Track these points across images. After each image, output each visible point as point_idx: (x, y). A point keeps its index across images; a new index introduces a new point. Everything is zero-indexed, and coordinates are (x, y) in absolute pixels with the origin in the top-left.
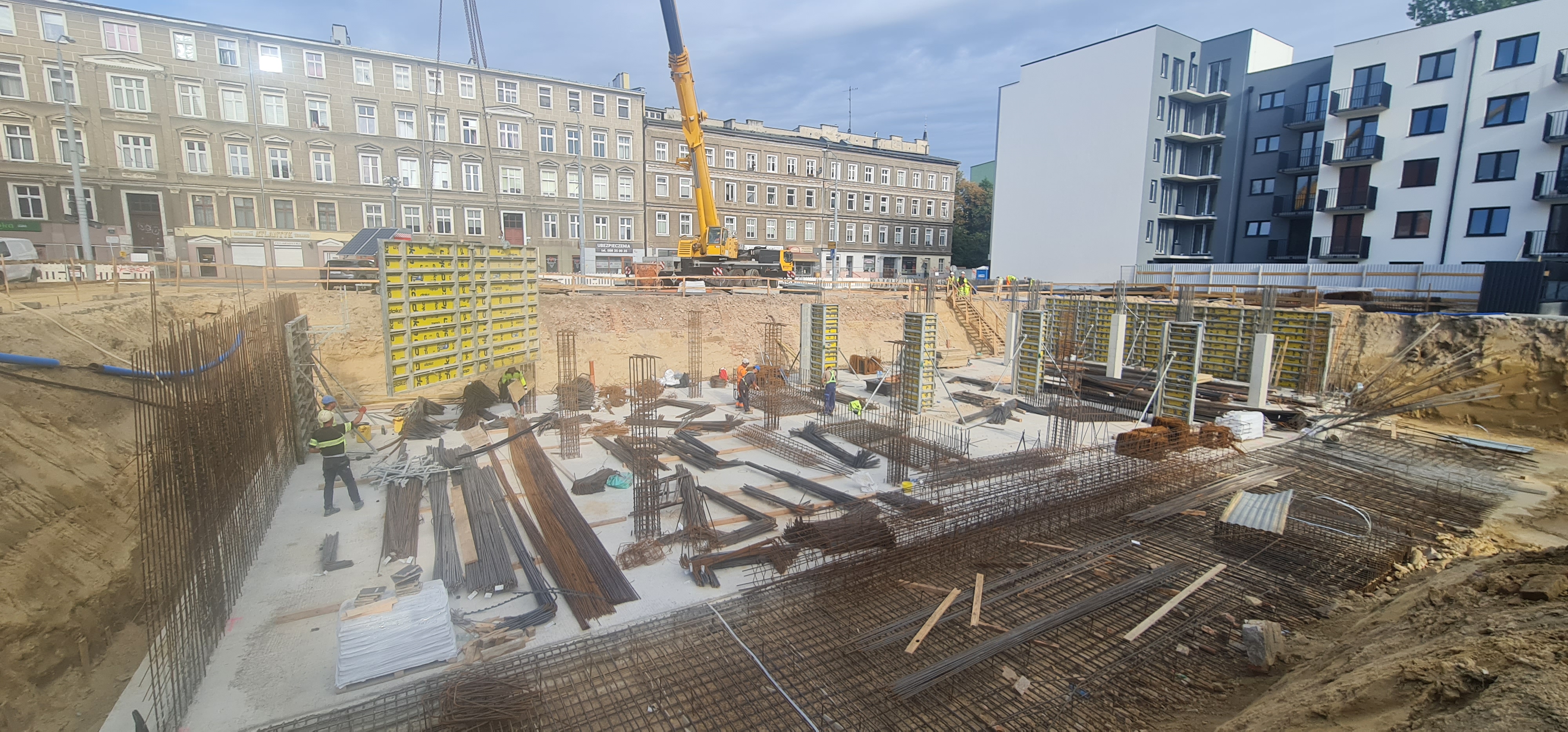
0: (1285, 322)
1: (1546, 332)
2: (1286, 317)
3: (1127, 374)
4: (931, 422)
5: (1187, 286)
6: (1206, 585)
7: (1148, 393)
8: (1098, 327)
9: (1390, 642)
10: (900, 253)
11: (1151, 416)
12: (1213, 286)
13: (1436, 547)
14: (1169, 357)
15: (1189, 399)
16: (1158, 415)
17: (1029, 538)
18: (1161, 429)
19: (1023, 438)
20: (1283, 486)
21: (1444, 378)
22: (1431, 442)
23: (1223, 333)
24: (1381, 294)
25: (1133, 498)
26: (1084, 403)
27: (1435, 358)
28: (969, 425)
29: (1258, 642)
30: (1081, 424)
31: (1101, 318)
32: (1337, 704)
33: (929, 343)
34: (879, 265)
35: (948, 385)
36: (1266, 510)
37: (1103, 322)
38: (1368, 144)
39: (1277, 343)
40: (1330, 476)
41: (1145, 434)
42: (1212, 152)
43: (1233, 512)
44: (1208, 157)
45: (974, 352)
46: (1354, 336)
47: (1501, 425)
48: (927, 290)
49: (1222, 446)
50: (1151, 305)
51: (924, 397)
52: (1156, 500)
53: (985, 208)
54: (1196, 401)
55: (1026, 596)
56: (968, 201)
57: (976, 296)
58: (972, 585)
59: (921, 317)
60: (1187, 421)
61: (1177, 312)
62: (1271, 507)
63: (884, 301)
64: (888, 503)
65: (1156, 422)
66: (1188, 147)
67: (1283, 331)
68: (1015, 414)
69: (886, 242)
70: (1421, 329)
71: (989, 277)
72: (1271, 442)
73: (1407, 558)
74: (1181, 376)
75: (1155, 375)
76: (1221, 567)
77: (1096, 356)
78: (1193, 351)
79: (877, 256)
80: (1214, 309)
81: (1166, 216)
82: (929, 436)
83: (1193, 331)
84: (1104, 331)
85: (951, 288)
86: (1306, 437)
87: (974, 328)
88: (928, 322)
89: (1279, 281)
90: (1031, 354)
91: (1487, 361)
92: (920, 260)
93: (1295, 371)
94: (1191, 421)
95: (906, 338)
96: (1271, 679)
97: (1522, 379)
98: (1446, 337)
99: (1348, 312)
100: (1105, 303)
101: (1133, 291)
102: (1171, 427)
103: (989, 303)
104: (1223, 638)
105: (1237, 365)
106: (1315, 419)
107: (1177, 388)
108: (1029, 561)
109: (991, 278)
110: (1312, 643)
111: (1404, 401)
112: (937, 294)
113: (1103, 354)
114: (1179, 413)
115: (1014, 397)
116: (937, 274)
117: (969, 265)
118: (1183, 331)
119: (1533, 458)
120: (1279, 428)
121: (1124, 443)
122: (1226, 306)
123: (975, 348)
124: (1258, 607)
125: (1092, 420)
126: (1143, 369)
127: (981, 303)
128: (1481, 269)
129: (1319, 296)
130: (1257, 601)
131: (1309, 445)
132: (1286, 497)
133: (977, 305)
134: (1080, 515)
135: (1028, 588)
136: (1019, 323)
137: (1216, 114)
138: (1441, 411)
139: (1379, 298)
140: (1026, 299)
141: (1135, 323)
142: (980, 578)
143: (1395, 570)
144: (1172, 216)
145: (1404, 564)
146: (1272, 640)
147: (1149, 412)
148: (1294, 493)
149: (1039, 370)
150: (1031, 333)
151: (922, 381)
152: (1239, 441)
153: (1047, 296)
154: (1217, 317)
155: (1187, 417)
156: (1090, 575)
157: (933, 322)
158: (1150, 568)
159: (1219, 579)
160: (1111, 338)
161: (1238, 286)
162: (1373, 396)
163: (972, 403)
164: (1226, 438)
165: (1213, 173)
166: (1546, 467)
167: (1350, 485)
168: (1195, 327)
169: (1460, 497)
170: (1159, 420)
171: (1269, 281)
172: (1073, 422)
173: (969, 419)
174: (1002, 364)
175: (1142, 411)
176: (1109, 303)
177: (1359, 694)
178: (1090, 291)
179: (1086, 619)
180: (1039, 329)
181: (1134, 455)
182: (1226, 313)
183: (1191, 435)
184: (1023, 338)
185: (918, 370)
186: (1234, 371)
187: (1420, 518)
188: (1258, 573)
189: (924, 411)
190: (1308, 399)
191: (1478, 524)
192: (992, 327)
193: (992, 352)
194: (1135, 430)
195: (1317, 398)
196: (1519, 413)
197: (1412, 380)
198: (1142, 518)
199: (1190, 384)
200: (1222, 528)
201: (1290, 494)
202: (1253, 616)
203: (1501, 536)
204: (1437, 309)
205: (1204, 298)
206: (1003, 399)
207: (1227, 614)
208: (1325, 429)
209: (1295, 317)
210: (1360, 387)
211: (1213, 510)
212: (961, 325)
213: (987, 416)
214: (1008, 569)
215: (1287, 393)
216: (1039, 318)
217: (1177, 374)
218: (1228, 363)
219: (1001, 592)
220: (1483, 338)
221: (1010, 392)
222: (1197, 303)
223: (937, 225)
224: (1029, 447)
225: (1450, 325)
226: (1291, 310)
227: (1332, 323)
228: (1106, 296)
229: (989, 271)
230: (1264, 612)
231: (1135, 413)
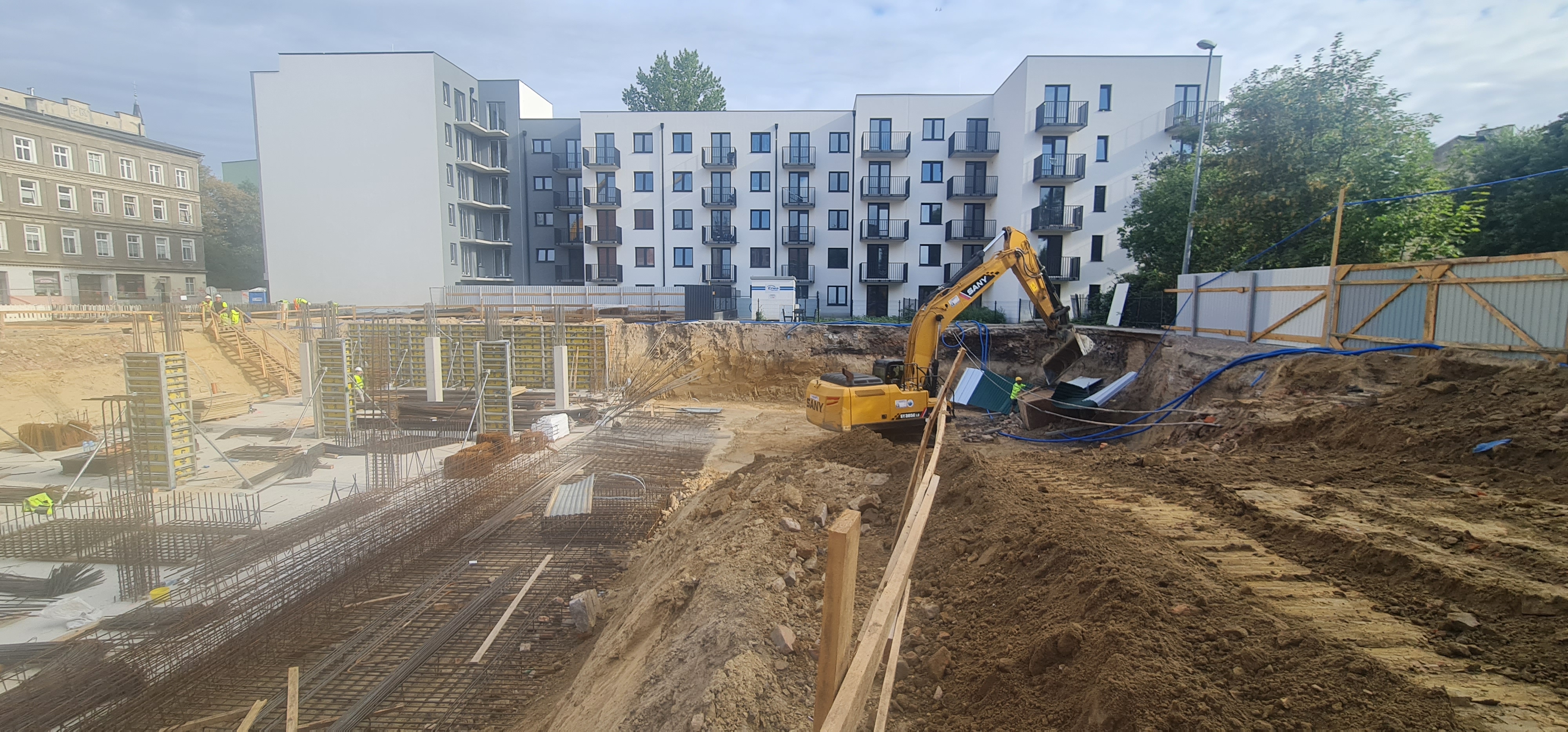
0: (574, 334)
1: (718, 331)
2: (574, 331)
3: (448, 396)
4: (195, 496)
5: (491, 306)
6: (540, 577)
7: (470, 411)
8: (413, 351)
9: (651, 578)
10: (111, 269)
11: (475, 434)
12: (516, 305)
13: (682, 490)
14: (484, 375)
15: (508, 412)
16: (482, 432)
17: (357, 598)
18: (486, 445)
19: (334, 487)
20: (588, 472)
21: (674, 369)
22: (672, 415)
23: (529, 348)
24: (633, 309)
25: (467, 518)
26: (407, 433)
27: (668, 354)
28: (258, 487)
29: (582, 612)
30: (404, 456)
31: (415, 342)
32: (624, 644)
33: (178, 392)
34: (69, 286)
35: (218, 444)
36: (578, 495)
37: (418, 345)
38: (612, 194)
39: (571, 353)
40: (618, 455)
41: (471, 453)
42: (500, 183)
43: (552, 508)
44: (497, 188)
45: (258, 394)
46: (621, 342)
47: (705, 396)
48: (165, 320)
49: (539, 449)
50: (463, 326)
51: (179, 465)
52: (488, 514)
53: (252, 216)
54: (514, 412)
55: (360, 667)
56: (224, 205)
57: (252, 325)
58: (284, 685)
59: (156, 358)
60: (508, 432)
61: (485, 332)
62: (581, 493)
63: (82, 338)
64: (123, 630)
65: (480, 439)
66: (480, 177)
67: (574, 342)
68: (323, 461)
69: (78, 251)
70: (658, 334)
71: (268, 301)
72: (575, 437)
73: (668, 504)
74: (498, 391)
75: (473, 393)
76: (549, 557)
77: (415, 382)
78: (504, 368)
79: (63, 272)
80: (519, 327)
81: (467, 240)
82: (194, 515)
83: (502, 348)
84: (420, 354)
85: (208, 315)
86: (599, 428)
87: (253, 364)
88: (170, 364)
89: (567, 300)
90: (335, 388)
91: (694, 353)
92: (151, 280)
93: (586, 375)
94: (512, 432)
95: (132, 389)
96: (595, 638)
97: (711, 363)
98: (671, 338)
99: (615, 324)
100: (416, 326)
101: (445, 312)
102: (494, 442)
103: (273, 332)
104: (558, 620)
105: (544, 375)
106: (604, 412)
107: (496, 403)
108: (359, 625)
109: (272, 302)
110: (619, 594)
111: (656, 388)
112: (185, 325)
113: (422, 379)
114: (500, 426)
115: (322, 440)
116: (184, 298)
117: (238, 286)
118: (493, 350)
119: (722, 415)
120: (580, 424)
121: (453, 467)
122: (529, 324)
123: (259, 389)
124: (581, 581)
125: (415, 450)
126: (464, 389)
127: (260, 333)
128: (682, 290)
129: (595, 312)
130: (577, 577)
131: (602, 433)
132: (590, 481)
133: (255, 336)
134: (413, 554)
135: (359, 658)
136: (315, 354)
137: (499, 150)
138: (676, 391)
139: (635, 313)
140: (320, 325)
141: (450, 345)
142: (294, 673)
143: (662, 515)
144: (472, 239)
145: (667, 509)
146: (591, 605)
147: (473, 430)
148: (596, 476)
149: (349, 405)
150: (333, 365)
151: (171, 444)
152: (552, 441)
153: (350, 321)
154: (523, 334)
155: (508, 429)
156: (432, 612)
157: (180, 363)
158: (489, 583)
159: (549, 569)
160: (427, 361)
161: (536, 305)
162: (638, 387)
163: (261, 459)
164: (542, 441)
165: (503, 203)
166: (729, 419)
167: (630, 459)
168: (503, 345)
169: (691, 450)
170: (483, 437)
171: (559, 301)
172: (395, 456)
173: (259, 479)
174: (301, 404)
175: (467, 430)
176: (421, 326)
177: (635, 628)
178: (400, 313)
179: (432, 660)
180: (341, 360)
181: (462, 476)
182: (529, 329)
183: (513, 445)
184: (322, 371)
185: (163, 431)
186: (543, 380)
187: (673, 472)
188: (577, 552)
189: (183, 483)
190: (598, 396)
191: (701, 466)
192: (280, 361)
193: (285, 392)
194: (461, 451)
195: (604, 395)
196: (713, 386)
197: (658, 372)
198: (477, 536)
199: (506, 398)
200: (547, 522)
201: (593, 478)
202: (578, 590)
203: (713, 472)
204: (664, 319)
205: (511, 317)
206: (305, 446)
207: (558, 598)
208: (611, 419)
209: (581, 330)
210: (629, 381)
211: (538, 508)
212: (233, 362)
213: (285, 471)
214: (333, 646)
215: (583, 394)
216: (341, 347)
217: (494, 390)
218: (537, 374)
219: (325, 677)
220: (690, 338)
221: (314, 436)
222: (504, 322)
223: (176, 233)
224: (344, 495)
225: (672, 329)
226: (577, 324)
227: (606, 334)
228: (417, 319)
229: (268, 293)
230: (587, 583)
231: (460, 434)
